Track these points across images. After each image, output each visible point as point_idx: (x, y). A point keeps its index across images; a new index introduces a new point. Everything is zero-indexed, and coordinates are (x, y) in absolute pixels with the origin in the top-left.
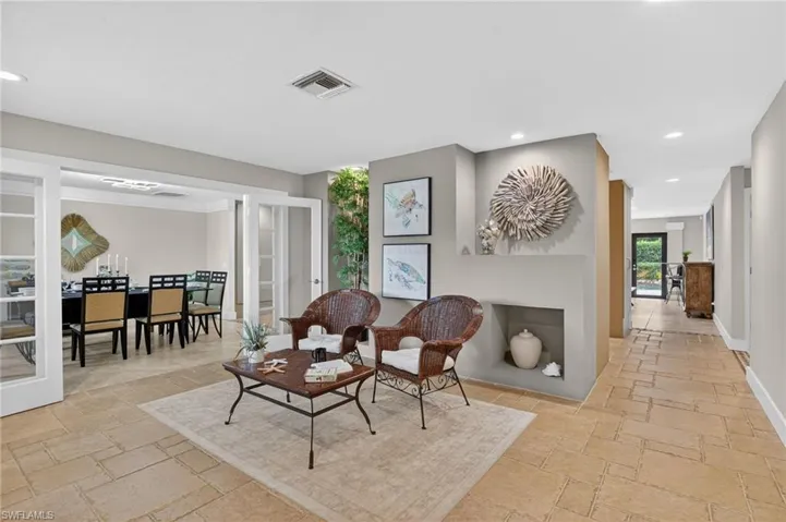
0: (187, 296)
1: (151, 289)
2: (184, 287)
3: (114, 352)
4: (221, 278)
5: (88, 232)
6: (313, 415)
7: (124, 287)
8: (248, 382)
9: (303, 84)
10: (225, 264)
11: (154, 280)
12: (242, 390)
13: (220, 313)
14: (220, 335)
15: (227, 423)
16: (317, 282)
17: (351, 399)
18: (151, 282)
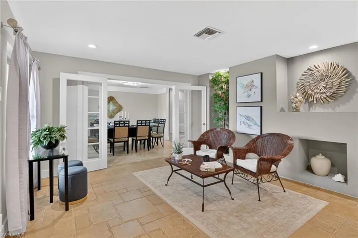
0: (150, 129)
1: (137, 126)
2: (149, 125)
3: (124, 150)
4: (163, 122)
5: (116, 103)
6: (204, 186)
7: (128, 125)
8: (175, 168)
9: (199, 35)
10: (165, 116)
11: (139, 122)
12: (173, 171)
13: (163, 137)
14: (163, 146)
15: (166, 185)
16: (204, 124)
17: (221, 181)
18: (137, 123)
